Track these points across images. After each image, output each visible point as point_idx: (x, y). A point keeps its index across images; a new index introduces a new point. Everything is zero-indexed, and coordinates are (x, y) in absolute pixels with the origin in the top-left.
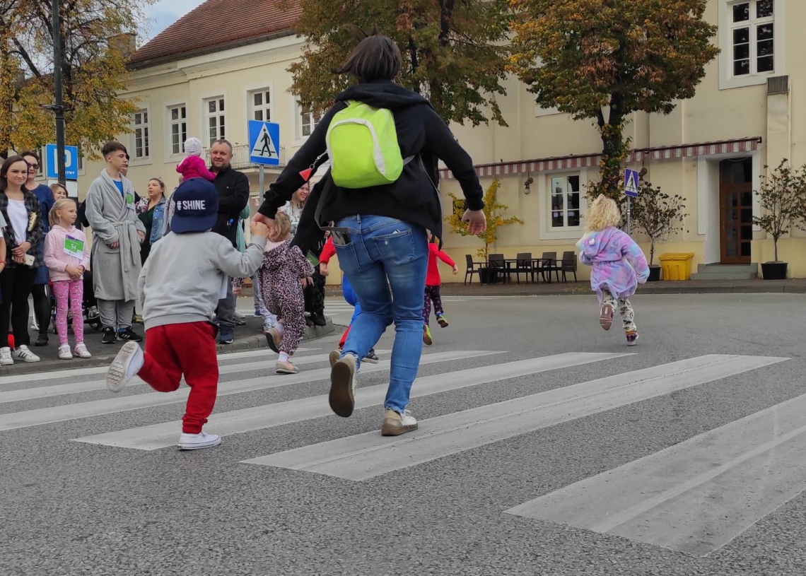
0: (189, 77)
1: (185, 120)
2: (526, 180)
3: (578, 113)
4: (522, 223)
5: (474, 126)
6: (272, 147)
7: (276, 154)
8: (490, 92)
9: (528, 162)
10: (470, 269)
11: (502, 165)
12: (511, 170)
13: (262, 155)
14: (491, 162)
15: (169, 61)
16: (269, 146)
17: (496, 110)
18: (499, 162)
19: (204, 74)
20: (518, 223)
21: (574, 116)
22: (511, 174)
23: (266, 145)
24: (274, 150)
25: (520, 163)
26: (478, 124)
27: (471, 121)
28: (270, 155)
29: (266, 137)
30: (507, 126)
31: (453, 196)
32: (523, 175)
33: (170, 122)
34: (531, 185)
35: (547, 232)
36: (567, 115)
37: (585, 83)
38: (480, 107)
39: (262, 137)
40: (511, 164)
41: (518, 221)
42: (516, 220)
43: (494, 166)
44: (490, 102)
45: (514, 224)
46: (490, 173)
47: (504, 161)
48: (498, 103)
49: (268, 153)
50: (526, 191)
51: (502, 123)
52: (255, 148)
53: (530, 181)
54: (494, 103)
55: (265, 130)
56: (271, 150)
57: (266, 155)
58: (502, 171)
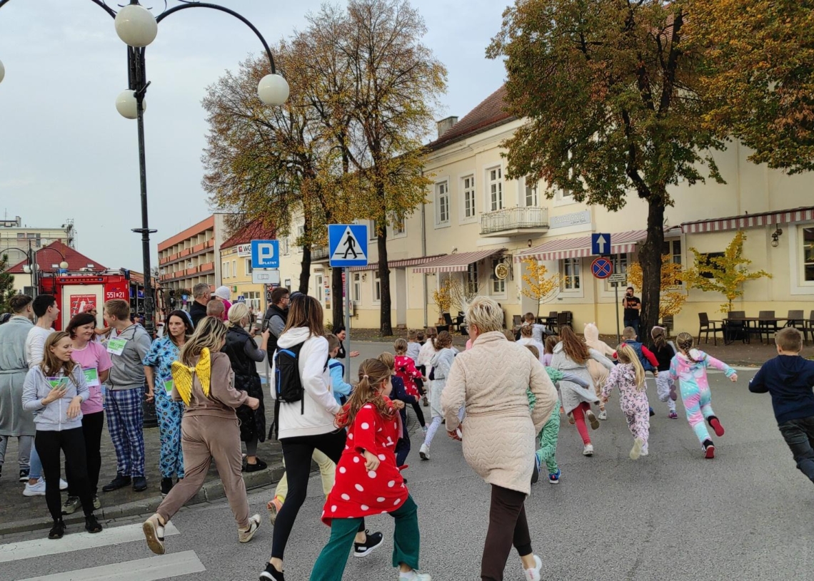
0: (476, 151)
1: (474, 188)
2: (774, 231)
3: (793, 167)
4: (770, 277)
5: (690, 185)
6: (357, 248)
7: (363, 255)
8: (705, 149)
9: (774, 214)
10: (705, 328)
11: (746, 217)
12: (755, 222)
13: (345, 257)
14: (735, 214)
15: (460, 140)
16: (354, 248)
17: (714, 167)
18: (744, 214)
19: (486, 148)
20: (766, 278)
21: (788, 170)
22: (756, 227)
23: (350, 247)
24: (361, 251)
25: (764, 215)
26: (694, 183)
27: (687, 180)
28: (356, 257)
29: (350, 239)
30: (725, 183)
31: (694, 251)
32: (771, 227)
33: (464, 190)
34: (780, 238)
35: (798, 286)
36: (780, 169)
37: (783, 137)
38: (696, 166)
39: (346, 240)
40: (755, 216)
41: (766, 275)
42: (764, 273)
43: (737, 218)
44: (707, 159)
45: (762, 277)
46: (734, 226)
47: (749, 213)
48: (715, 159)
49: (353, 256)
50: (774, 243)
51: (720, 180)
52: (336, 252)
53: (780, 232)
54: (711, 160)
55: (348, 233)
56: (356, 252)
57: (350, 257)
58: (746, 223)
